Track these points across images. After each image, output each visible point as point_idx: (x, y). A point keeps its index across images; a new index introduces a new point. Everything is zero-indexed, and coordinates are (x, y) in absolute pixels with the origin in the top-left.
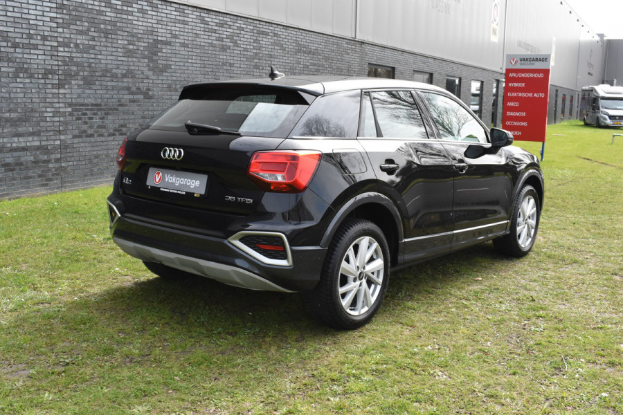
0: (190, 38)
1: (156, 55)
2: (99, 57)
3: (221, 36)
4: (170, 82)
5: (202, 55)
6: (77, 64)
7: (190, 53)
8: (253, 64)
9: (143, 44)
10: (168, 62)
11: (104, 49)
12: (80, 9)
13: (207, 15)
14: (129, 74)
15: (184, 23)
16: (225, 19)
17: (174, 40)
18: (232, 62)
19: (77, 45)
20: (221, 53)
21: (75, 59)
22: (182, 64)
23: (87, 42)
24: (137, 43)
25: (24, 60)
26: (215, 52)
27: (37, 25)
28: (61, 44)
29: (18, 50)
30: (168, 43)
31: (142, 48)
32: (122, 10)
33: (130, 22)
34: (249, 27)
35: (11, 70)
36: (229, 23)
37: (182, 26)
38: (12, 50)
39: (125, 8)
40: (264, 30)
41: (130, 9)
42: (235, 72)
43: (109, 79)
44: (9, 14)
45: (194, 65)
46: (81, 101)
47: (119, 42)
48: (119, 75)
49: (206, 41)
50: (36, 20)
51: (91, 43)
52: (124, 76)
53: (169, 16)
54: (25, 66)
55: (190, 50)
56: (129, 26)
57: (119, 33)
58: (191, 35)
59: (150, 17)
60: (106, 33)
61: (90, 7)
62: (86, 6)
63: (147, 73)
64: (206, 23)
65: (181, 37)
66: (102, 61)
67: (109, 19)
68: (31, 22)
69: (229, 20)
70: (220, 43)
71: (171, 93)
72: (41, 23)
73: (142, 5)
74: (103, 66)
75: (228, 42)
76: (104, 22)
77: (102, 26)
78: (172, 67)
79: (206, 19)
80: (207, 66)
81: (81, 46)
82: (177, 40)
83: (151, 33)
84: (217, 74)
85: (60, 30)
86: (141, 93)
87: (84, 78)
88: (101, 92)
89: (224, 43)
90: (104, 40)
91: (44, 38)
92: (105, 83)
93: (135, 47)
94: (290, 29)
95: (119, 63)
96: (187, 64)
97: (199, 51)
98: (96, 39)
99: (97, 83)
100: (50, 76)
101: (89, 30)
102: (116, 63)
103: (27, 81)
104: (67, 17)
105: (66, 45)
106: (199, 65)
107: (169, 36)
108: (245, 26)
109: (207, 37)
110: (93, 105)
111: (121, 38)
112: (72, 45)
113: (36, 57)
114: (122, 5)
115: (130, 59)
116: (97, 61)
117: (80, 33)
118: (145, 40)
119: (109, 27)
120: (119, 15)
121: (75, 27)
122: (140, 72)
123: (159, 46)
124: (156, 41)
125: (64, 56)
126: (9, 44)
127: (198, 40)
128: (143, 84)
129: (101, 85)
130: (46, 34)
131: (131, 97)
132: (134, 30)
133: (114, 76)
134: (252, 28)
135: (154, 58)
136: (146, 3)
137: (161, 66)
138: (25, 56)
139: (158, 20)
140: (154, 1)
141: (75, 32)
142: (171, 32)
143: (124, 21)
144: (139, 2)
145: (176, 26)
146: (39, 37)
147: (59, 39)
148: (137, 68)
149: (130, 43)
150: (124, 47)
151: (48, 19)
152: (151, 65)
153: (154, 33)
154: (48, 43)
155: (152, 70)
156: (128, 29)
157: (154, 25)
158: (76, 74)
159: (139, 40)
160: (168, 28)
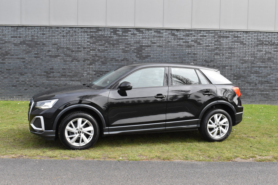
0: (164, 43)
1: (141, 51)
2: (110, 53)
3: (187, 41)
5: (172, 50)
6: (98, 57)
7: (163, 50)
8: (215, 53)
9: (134, 48)
10: (149, 54)
11: (112, 50)
12: (101, 37)
13: (177, 32)
14: (125, 60)
15: (160, 37)
16: (190, 32)
17: (153, 45)
18: (195, 52)
19: (99, 50)
20: (188, 49)
21: (98, 55)
22: (157, 55)
23: (104, 49)
24: (130, 47)
25: (76, 56)
26: (182, 49)
27: (81, 44)
28: (91, 50)
29: (73, 53)
30: (148, 46)
31: (133, 49)
32: (123, 35)
33: (127, 39)
34: (210, 35)
35: (70, 59)
36: (193, 34)
37: (159, 38)
38: (71, 53)
39: (124, 34)
40: (225, 35)
41: (126, 34)
42: (198, 57)
43: (114, 62)
44: (70, 41)
45: (166, 55)
46: (100, 70)
47: (120, 47)
48: (120, 60)
49: (175, 44)
50: (81, 42)
51: (106, 49)
52: (122, 60)
53: (149, 35)
54: (76, 58)
55: (164, 48)
56: (126, 41)
57: (120, 44)
58: (165, 42)
59: (139, 36)
60: (113, 46)
61: (105, 35)
62: (104, 35)
63: (135, 58)
64: (177, 36)
65: (158, 43)
66: (111, 55)
67: (115, 39)
68: (79, 43)
69: (194, 33)
70: (186, 44)
72: (83, 43)
73: (134, 32)
74: (112, 57)
75: (193, 43)
76: (112, 40)
77: (111, 42)
78: (151, 56)
79: (175, 34)
80: (176, 55)
81: (101, 50)
82: (155, 45)
83: (139, 43)
84: (183, 58)
85: (91, 45)
87: (102, 62)
88: (110, 67)
89: (190, 44)
90: (112, 47)
91: (84, 48)
92: (112, 63)
93: (129, 49)
94: (250, 33)
95: (120, 55)
96: (161, 55)
97: (170, 48)
98: (108, 47)
99: (108, 63)
100: (86, 61)
101: (105, 44)
102: (118, 55)
103: (77, 63)
104: (95, 40)
105: (93, 50)
106: (170, 55)
107: (150, 43)
108: (207, 35)
109: (176, 42)
111: (121, 46)
112: (96, 50)
113: (80, 55)
114: (122, 33)
115: (126, 54)
116: (108, 55)
117: (101, 45)
118: (135, 46)
119: (115, 42)
120: (120, 37)
121: (99, 43)
122: (131, 59)
123: (143, 48)
124: (143, 46)
125: (93, 54)
126: (70, 51)
127: (169, 43)
129: (110, 64)
130: (85, 47)
132: (129, 42)
133: (118, 60)
134: (214, 35)
135: (140, 53)
136: (136, 31)
137: (144, 56)
138: (76, 55)
139: (143, 37)
140: (141, 30)
141: (98, 45)
142: (151, 41)
143: (123, 39)
144: (132, 31)
145: (154, 39)
146: (82, 48)
147: (91, 48)
148: (130, 57)
149: (126, 47)
150: (123, 49)
151: (86, 42)
152: (138, 56)
153: (140, 43)
154: (86, 50)
155: (139, 58)
156: (125, 42)
157: (140, 39)
158: (98, 60)
159: (131, 46)
160: (149, 40)
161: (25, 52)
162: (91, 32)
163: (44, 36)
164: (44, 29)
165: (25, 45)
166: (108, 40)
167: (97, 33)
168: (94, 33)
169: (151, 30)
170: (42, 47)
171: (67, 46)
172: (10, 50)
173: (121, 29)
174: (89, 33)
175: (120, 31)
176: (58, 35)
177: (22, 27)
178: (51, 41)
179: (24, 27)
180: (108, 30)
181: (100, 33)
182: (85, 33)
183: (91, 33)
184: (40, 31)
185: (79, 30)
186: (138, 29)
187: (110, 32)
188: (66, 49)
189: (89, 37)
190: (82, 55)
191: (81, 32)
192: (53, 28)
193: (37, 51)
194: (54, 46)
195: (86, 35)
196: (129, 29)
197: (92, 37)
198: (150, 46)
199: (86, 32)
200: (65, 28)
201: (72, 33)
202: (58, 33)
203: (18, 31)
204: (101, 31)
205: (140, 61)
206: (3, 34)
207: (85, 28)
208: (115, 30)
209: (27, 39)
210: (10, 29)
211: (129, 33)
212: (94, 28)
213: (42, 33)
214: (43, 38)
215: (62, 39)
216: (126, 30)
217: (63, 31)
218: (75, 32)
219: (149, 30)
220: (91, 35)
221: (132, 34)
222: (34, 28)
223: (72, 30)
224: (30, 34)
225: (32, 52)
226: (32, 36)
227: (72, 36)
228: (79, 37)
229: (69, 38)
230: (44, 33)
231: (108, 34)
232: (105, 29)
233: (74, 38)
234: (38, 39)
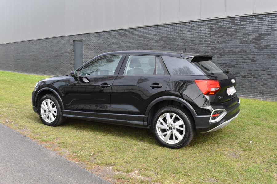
1: (260, 41)
2: (227, 45)
4: (269, 53)
6: (217, 49)
9: (252, 37)
10: (268, 44)
11: (230, 42)
12: (220, 28)
14: (243, 51)
17: (274, 32)
19: (218, 42)
21: (217, 47)
23: (222, 40)
24: (248, 37)
29: (196, 46)
30: (267, 35)
31: (251, 39)
32: (241, 24)
33: (245, 28)
38: (194, 46)
39: (242, 23)
43: (232, 53)
44: (194, 35)
47: (238, 38)
48: (237, 52)
51: (224, 40)
52: (239, 52)
53: (270, 21)
56: (244, 30)
57: (238, 34)
59: (257, 24)
60: (231, 36)
61: (224, 26)
63: (253, 49)
66: (229, 47)
67: (233, 29)
68: (201, 36)
71: (270, 59)
72: (204, 36)
73: (252, 20)
74: (229, 49)
76: (230, 31)
77: (230, 33)
78: (271, 46)
81: (220, 42)
83: (257, 31)
85: (211, 37)
86: (249, 59)
87: (220, 54)
90: (230, 38)
91: (205, 41)
92: (230, 55)
93: (246, 39)
98: (226, 38)
99: (226, 55)
100: (207, 54)
101: (223, 35)
102: (236, 47)
104: (215, 32)
105: (213, 42)
107: (270, 30)
110: (223, 64)
111: (239, 36)
112: (216, 42)
113: (202, 48)
114: (240, 22)
115: (244, 44)
116: (227, 47)
117: (219, 37)
118: (253, 35)
119: (233, 33)
120: (238, 27)
121: (217, 35)
122: (249, 50)
124: (261, 35)
125: (212, 46)
126: (194, 44)
128: (251, 55)
130: (206, 39)
131: (244, 61)
132: (247, 32)
133: (235, 52)
135: (258, 42)
136: (255, 18)
137: (263, 46)
138: (199, 48)
139: (262, 24)
140: (260, 16)
141: (217, 37)
142: (272, 28)
143: (241, 29)
144: (250, 19)
145: (275, 25)
146: (203, 41)
147: (211, 41)
148: (248, 48)
149: (244, 38)
150: (241, 39)
151: (207, 34)
152: (257, 46)
153: (259, 31)
154: (207, 42)
155: (257, 48)
156: (243, 32)
157: (260, 27)
158: (217, 52)
159: (249, 35)
160: (270, 27)
161: (162, 47)
162: (211, 24)
163: (175, 32)
164: (175, 26)
165: (162, 41)
166: (226, 31)
167: (216, 25)
168: (214, 25)
169: (271, 15)
170: (173, 42)
171: (192, 40)
172: (153, 46)
173: (239, 18)
174: (210, 26)
175: (238, 20)
176: (185, 30)
177: (160, 26)
178: (180, 36)
179: (162, 26)
180: (227, 21)
181: (220, 24)
182: (206, 26)
183: (211, 26)
184: (172, 28)
185: (202, 23)
186: (256, 16)
187: (228, 23)
188: (190, 43)
189: (210, 29)
190: (203, 47)
191: (203, 25)
192: (181, 24)
193: (170, 46)
194: (182, 40)
195: (207, 28)
196: (247, 17)
197: (212, 29)
198: (269, 34)
199: (207, 24)
200: (191, 23)
201: (195, 27)
202: (185, 28)
203: (158, 29)
204: (220, 22)
205: (258, 52)
206: (149, 33)
207: (207, 21)
208: (233, 19)
209: (164, 36)
210: (153, 28)
211: (247, 21)
212: (214, 20)
213: (174, 29)
214: (174, 33)
215: (188, 34)
216: (244, 18)
217: (189, 26)
218: (198, 25)
219: (270, 15)
220: (211, 27)
221: (250, 22)
222: (168, 25)
223: (195, 24)
224: (165, 31)
225: (167, 47)
226: (167, 33)
227: (195, 30)
228: (201, 30)
229: (193, 32)
230: (175, 29)
231: (227, 24)
232: (224, 19)
233: (197, 32)
234: (171, 35)
